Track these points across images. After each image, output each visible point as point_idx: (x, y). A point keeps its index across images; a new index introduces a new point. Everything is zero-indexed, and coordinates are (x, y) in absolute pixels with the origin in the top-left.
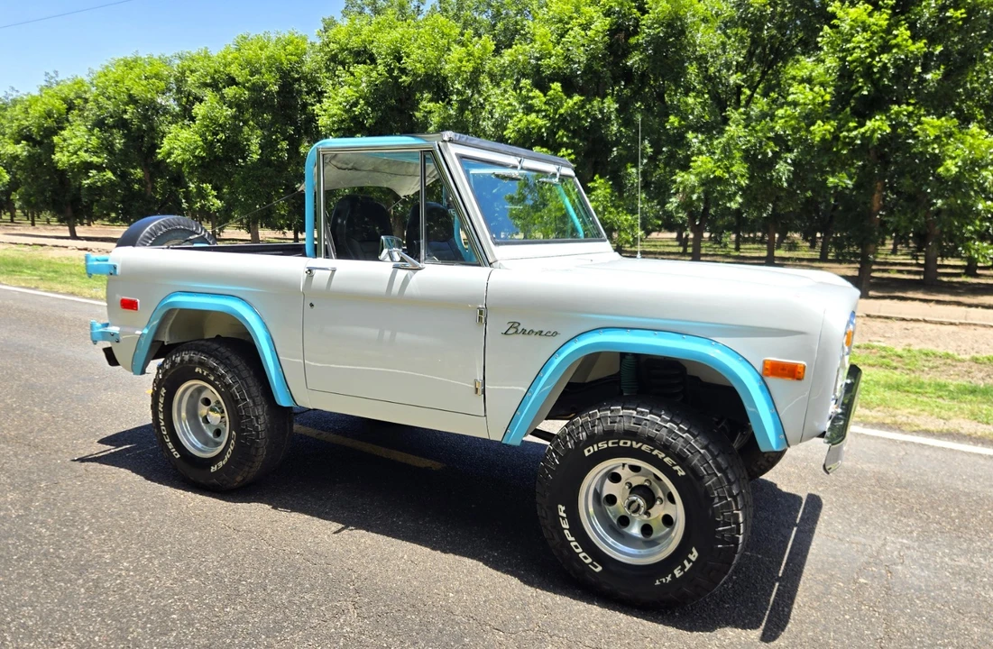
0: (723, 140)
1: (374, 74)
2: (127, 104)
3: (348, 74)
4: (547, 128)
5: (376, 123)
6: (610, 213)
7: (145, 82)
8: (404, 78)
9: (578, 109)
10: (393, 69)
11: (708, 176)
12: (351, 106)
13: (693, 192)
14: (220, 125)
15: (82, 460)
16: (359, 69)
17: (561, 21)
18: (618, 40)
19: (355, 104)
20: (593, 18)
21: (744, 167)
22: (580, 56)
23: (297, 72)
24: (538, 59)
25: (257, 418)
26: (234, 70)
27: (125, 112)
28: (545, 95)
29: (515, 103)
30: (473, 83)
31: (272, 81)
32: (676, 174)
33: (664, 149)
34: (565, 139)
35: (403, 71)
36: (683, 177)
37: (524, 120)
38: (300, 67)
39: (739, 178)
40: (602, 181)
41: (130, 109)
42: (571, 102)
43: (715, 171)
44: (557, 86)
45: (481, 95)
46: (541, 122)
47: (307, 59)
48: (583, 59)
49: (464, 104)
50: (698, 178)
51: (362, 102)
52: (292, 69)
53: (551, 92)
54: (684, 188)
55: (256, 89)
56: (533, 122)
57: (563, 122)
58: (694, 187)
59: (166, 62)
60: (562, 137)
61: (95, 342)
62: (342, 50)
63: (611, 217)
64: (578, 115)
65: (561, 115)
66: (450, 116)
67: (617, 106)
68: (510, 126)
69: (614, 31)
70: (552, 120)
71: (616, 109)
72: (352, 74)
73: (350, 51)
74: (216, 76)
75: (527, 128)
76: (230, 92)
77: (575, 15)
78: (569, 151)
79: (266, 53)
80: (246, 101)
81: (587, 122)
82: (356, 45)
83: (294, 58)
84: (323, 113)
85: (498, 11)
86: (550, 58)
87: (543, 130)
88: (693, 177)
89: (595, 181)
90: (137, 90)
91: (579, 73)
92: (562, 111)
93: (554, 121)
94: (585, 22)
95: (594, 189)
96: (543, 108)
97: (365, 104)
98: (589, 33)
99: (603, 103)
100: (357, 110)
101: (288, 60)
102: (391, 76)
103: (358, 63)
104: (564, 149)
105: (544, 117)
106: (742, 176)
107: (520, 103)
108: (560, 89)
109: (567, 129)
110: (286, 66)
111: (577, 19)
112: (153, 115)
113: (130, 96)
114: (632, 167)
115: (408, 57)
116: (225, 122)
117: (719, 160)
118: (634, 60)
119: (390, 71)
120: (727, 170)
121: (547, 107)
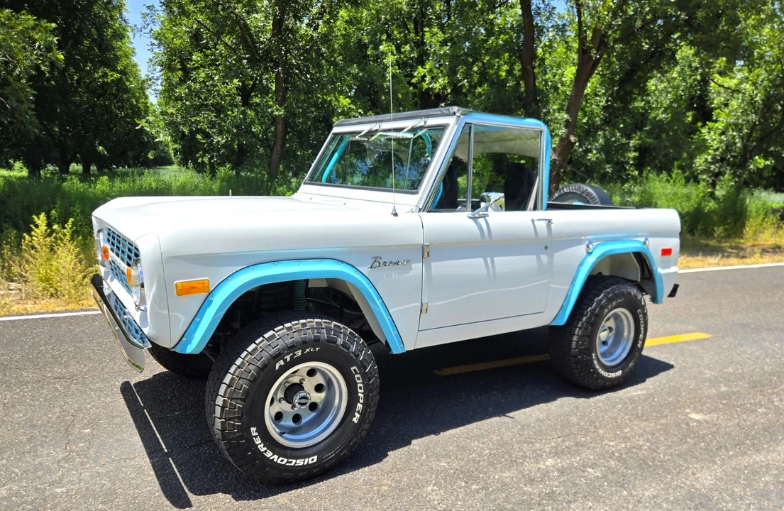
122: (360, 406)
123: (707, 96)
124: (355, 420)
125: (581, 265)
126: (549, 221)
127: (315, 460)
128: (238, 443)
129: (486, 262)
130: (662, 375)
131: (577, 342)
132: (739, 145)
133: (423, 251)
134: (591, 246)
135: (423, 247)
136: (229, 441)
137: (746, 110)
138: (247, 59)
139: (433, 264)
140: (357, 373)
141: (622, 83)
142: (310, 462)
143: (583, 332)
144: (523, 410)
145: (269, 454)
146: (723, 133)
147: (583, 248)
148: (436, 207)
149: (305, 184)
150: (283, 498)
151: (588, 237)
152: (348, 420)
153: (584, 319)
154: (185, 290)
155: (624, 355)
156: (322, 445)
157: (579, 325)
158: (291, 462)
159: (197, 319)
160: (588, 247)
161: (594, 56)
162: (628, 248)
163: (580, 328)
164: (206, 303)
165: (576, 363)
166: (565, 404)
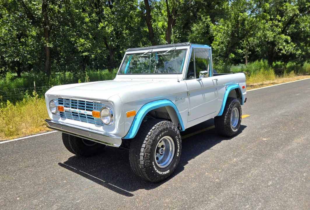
122: (178, 150)
123: (209, 32)
124: (178, 155)
125: (225, 94)
126: (217, 80)
127: (169, 172)
128: (149, 168)
129: (203, 95)
130: (245, 129)
131: (226, 121)
132: (225, 49)
133: (188, 93)
134: (227, 87)
135: (188, 92)
136: (146, 168)
137: (225, 36)
138: (31, 22)
139: (190, 98)
140: (177, 139)
141: (184, 28)
142: (168, 172)
143: (227, 117)
144: (214, 146)
145: (157, 171)
146: (218, 45)
147: (224, 88)
148: (187, 78)
149: (118, 74)
150: (163, 186)
151: (225, 84)
152: (175, 155)
153: (227, 112)
154: (129, 115)
155: (237, 123)
156: (170, 166)
157: (226, 115)
158: (163, 173)
159: (132, 125)
160: (226, 88)
161: (174, 18)
162: (235, 87)
163: (226, 116)
164: (135, 119)
165: (226, 128)
166: (224, 143)
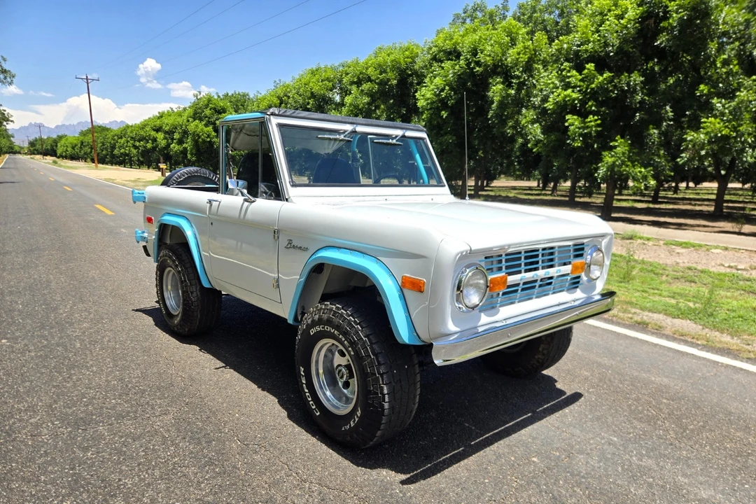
0: (733, 104)
1: (457, 67)
2: (310, 98)
3: (440, 69)
4: (580, 101)
5: (456, 103)
6: (627, 166)
7: (320, 84)
8: (478, 69)
9: (607, 84)
10: (471, 62)
11: (716, 135)
12: (440, 92)
13: (702, 149)
14: (360, 110)
15: (137, 310)
16: (447, 64)
17: (601, 14)
18: (648, 25)
19: (443, 90)
20: (628, 8)
21: (752, 127)
22: (615, 41)
23: (411, 70)
24: (578, 46)
25: (192, 293)
26: (371, 71)
27: (308, 103)
28: (581, 75)
29: (557, 82)
30: (528, 68)
31: (393, 77)
32: (687, 134)
33: (687, 113)
34: (593, 108)
35: (478, 64)
36: (693, 136)
37: (562, 95)
38: (413, 66)
39: (746, 136)
40: (622, 140)
41: (311, 101)
42: (601, 79)
43: (722, 131)
44: (591, 66)
45: (533, 78)
46: (574, 95)
47: (417, 60)
48: (617, 42)
49: (521, 85)
50: (708, 137)
51: (447, 88)
52: (407, 68)
53: (586, 71)
54: (694, 146)
55: (383, 83)
56: (569, 96)
57: (594, 95)
58: (704, 144)
59: (334, 69)
60: (591, 106)
61: (138, 242)
62: (440, 51)
63: (627, 169)
64: (608, 88)
65: (592, 89)
66: (509, 95)
67: (642, 79)
68: (551, 100)
69: (644, 19)
70: (585, 93)
71: (642, 82)
72: (443, 68)
73: (445, 51)
74: (361, 76)
75: (564, 100)
76: (366, 86)
77: (614, 8)
78: (596, 117)
79: (392, 57)
80: (376, 92)
81: (614, 93)
82: (448, 47)
83: (410, 60)
84: (422, 97)
85: (562, 10)
86: (588, 45)
87: (576, 102)
88: (702, 136)
89: (616, 141)
90: (316, 89)
91: (611, 54)
92: (593, 86)
93: (587, 94)
94: (621, 13)
95: (615, 147)
96: (579, 84)
97: (450, 90)
98: (622, 21)
99: (630, 77)
100: (443, 94)
101: (405, 62)
102: (469, 68)
103: (448, 60)
104: (591, 116)
105: (579, 91)
106: (749, 134)
107: (561, 81)
108: (593, 68)
109: (596, 100)
110: (404, 66)
111: (614, 11)
112: (323, 105)
113: (312, 93)
114: (653, 128)
115: (482, 53)
116: (363, 108)
117: (729, 121)
118: (662, 40)
119: (468, 64)
120: (735, 129)
121: (582, 84)
